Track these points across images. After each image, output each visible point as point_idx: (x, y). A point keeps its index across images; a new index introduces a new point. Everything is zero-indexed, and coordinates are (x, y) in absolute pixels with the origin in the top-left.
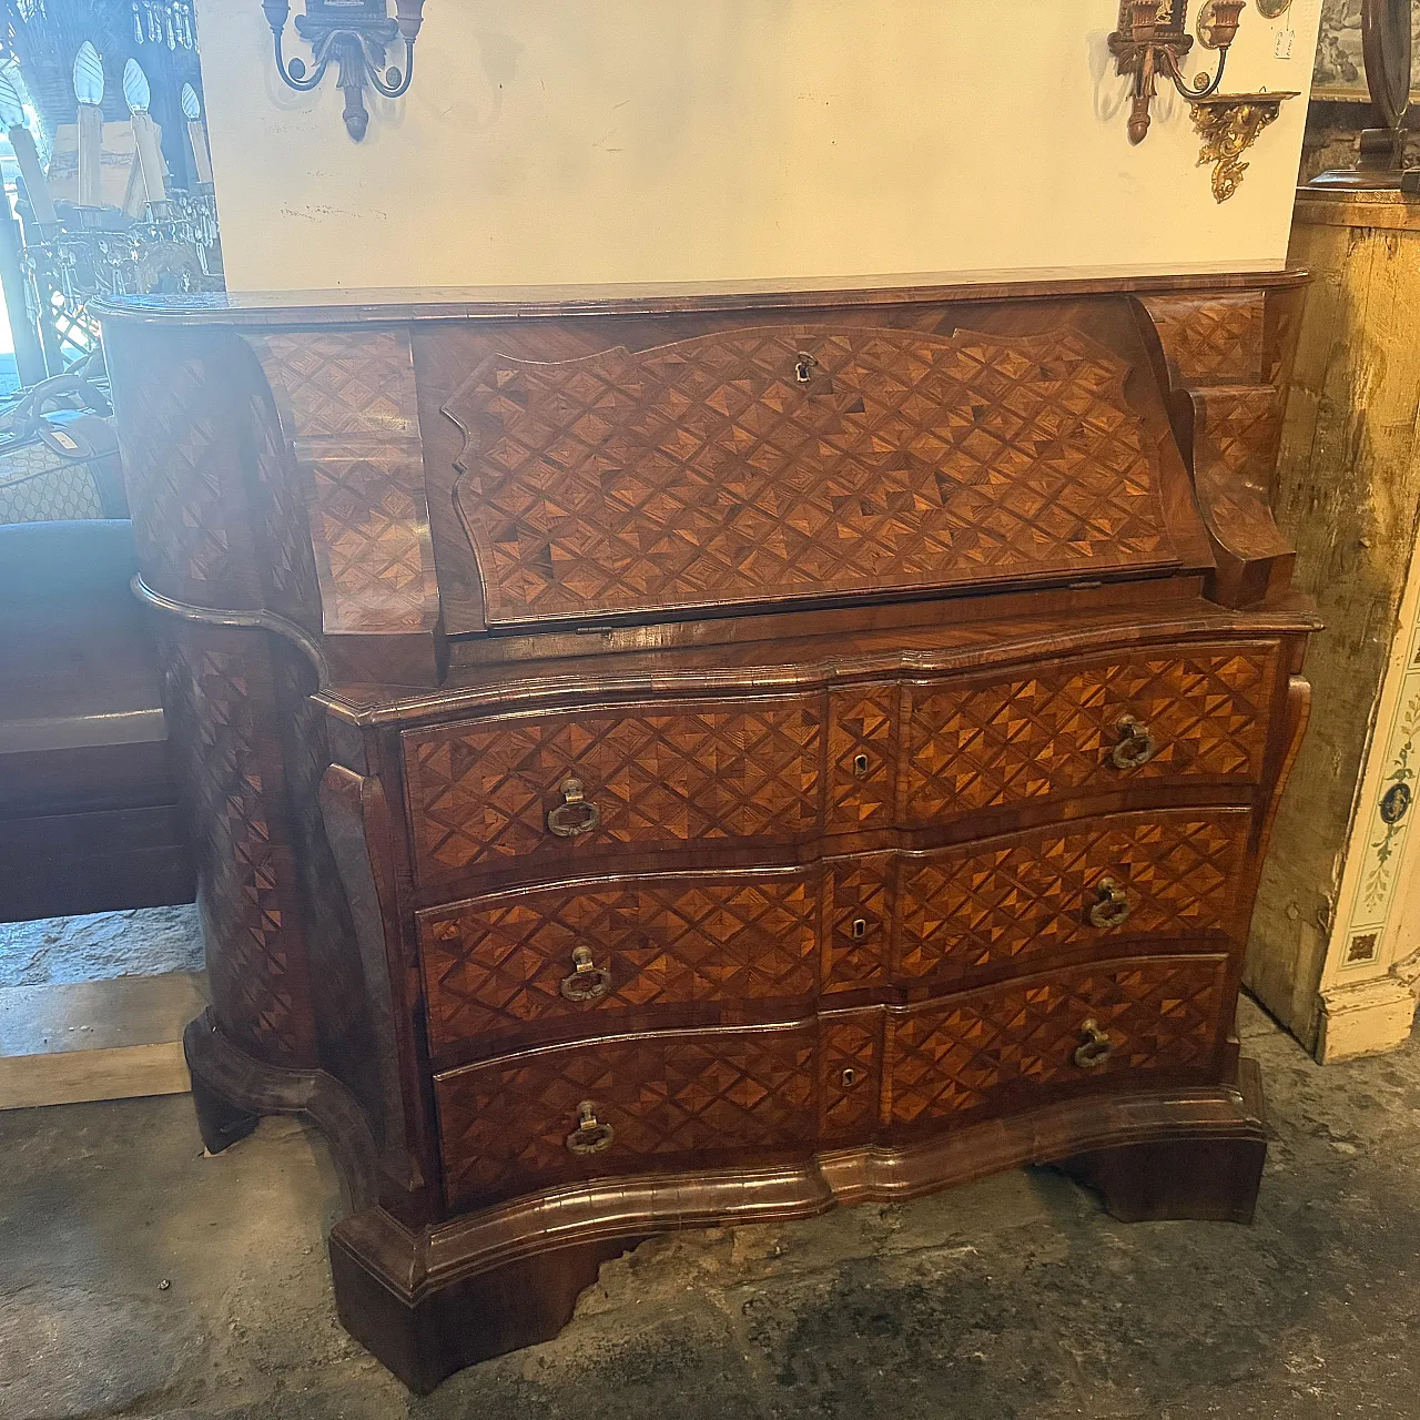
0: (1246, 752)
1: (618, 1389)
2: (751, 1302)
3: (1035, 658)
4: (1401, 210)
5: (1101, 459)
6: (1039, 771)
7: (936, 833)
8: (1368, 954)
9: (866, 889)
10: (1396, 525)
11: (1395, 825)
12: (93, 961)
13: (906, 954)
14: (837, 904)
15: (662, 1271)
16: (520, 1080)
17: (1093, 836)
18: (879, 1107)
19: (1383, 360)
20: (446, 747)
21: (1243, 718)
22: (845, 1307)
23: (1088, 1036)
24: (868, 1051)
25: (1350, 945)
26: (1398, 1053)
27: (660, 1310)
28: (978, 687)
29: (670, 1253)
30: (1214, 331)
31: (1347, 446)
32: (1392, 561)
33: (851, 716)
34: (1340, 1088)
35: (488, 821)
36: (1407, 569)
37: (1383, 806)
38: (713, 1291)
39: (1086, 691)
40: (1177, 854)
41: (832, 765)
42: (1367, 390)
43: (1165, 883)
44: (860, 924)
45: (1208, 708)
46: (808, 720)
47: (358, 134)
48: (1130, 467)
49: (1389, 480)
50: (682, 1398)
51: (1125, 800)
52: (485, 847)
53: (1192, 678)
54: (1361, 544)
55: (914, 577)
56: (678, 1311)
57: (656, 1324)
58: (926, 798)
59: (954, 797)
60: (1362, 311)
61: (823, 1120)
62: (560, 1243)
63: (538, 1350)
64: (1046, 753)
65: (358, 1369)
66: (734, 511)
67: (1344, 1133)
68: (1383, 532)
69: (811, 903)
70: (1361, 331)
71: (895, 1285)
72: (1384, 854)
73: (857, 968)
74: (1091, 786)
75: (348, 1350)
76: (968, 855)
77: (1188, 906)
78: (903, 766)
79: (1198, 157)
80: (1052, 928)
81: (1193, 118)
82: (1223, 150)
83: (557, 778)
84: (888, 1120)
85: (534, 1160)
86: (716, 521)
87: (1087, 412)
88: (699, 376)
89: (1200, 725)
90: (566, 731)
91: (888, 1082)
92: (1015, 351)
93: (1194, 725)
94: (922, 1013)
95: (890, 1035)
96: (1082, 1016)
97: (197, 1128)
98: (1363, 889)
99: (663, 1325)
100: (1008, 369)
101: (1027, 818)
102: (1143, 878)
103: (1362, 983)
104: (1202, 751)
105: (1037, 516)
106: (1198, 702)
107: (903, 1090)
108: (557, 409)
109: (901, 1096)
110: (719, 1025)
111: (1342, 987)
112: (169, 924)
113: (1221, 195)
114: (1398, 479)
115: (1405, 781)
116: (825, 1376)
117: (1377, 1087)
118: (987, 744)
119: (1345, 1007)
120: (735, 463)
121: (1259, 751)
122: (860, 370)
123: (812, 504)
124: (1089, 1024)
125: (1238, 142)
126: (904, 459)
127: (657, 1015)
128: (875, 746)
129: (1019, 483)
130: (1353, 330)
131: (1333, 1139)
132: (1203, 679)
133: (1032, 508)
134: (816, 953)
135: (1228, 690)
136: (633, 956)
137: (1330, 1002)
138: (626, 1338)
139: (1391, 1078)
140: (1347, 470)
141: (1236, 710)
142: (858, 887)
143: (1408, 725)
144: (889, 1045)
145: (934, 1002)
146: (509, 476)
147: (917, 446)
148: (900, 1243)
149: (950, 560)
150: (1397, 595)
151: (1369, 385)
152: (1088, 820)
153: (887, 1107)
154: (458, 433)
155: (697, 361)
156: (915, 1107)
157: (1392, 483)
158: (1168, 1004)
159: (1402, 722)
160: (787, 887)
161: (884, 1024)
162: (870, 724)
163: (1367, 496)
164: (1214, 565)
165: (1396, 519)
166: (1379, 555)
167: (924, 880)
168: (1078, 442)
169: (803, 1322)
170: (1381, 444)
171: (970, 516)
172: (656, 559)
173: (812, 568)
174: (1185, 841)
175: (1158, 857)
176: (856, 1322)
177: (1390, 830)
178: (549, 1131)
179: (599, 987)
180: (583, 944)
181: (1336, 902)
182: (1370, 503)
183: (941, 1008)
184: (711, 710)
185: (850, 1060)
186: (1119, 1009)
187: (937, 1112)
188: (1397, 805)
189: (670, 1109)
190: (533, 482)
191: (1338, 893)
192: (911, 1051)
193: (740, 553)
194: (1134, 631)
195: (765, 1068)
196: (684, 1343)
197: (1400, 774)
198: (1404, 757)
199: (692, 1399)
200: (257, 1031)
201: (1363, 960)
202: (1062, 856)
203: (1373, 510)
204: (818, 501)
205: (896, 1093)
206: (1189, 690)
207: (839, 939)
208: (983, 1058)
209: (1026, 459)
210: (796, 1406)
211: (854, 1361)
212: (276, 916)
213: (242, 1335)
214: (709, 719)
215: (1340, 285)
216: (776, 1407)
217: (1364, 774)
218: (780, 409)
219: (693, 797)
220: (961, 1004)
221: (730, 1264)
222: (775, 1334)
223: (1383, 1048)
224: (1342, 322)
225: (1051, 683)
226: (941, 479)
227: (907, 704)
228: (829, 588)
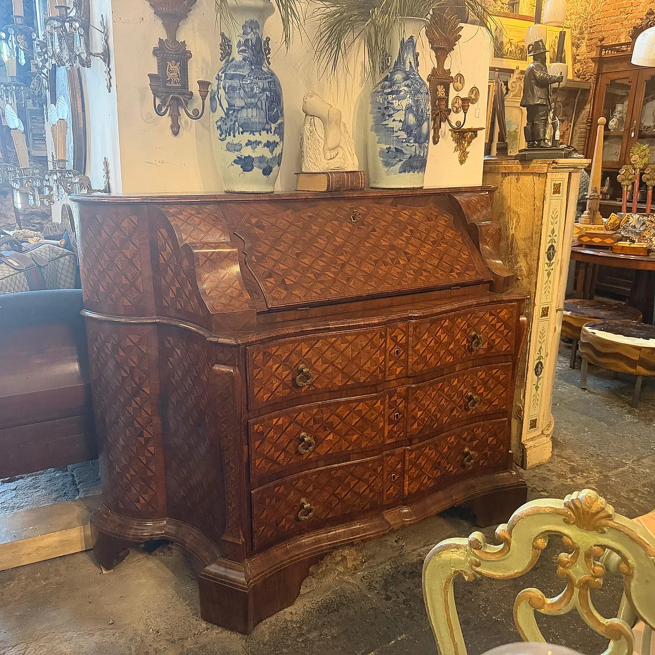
0: (509, 342)
1: (326, 616)
2: (363, 577)
3: (446, 312)
4: (520, 166)
5: (453, 246)
6: (450, 353)
7: (420, 378)
8: (535, 426)
9: (399, 401)
10: (530, 270)
11: (539, 377)
12: (6, 509)
13: (412, 425)
14: (390, 407)
15: (324, 574)
16: (280, 491)
17: (465, 377)
18: (403, 488)
19: (518, 216)
20: (261, 353)
21: (508, 331)
22: (399, 572)
23: (467, 454)
24: (399, 466)
25: (530, 423)
26: (548, 463)
27: (330, 587)
28: (432, 322)
29: (324, 568)
30: (477, 204)
31: (508, 246)
32: (530, 283)
33: (393, 335)
34: (535, 476)
35: (274, 382)
36: (536, 285)
37: (535, 370)
38: (346, 578)
39: (462, 323)
40: (490, 381)
41: (388, 354)
42: (514, 227)
43: (487, 393)
44: (397, 414)
45: (497, 328)
46: (381, 336)
47: (176, 134)
48: (461, 249)
49: (526, 256)
50: (352, 613)
51: (473, 363)
52: (273, 393)
53: (492, 317)
54: (518, 279)
55: (406, 286)
56: (336, 586)
57: (331, 591)
58: (418, 364)
59: (426, 364)
60: (509, 201)
61: (385, 496)
62: (296, 560)
63: (288, 610)
64: (452, 346)
65: (214, 634)
66: (343, 265)
67: (542, 489)
68: (526, 274)
69: (382, 407)
70: (509, 207)
71: (413, 562)
72: (537, 388)
73: (396, 432)
74: (464, 358)
75: (208, 627)
76: (430, 385)
77: (495, 401)
78: (410, 352)
79: (454, 149)
80: (454, 413)
81: (452, 136)
82: (461, 147)
83: (297, 364)
84: (407, 494)
85: (284, 526)
86: (338, 269)
87: (444, 231)
88: (320, 220)
89: (495, 334)
90: (301, 345)
91: (407, 477)
92: (418, 211)
93: (493, 334)
94: (418, 448)
95: (407, 459)
96: (464, 447)
97: (93, 564)
98: (532, 401)
99: (333, 591)
100: (417, 217)
101: (446, 371)
102: (480, 392)
103: (534, 437)
104: (496, 343)
105: (438, 265)
106: (494, 325)
107: (412, 479)
108: (275, 231)
109: (411, 483)
110: (349, 461)
111: (529, 440)
112: (37, 490)
113: (462, 162)
114: (529, 255)
115: (541, 360)
116: (400, 595)
117: (547, 474)
118: (435, 343)
119: (531, 447)
120: (338, 249)
121: (513, 342)
122: (371, 218)
123: (368, 262)
124: (466, 450)
125: (466, 145)
126: (392, 247)
127: (330, 458)
128: (401, 345)
129: (430, 254)
130: (506, 207)
131: (539, 491)
132: (495, 318)
133: (436, 262)
134: (383, 427)
135: (502, 321)
136: (321, 435)
137: (526, 445)
138: (321, 598)
139: (549, 470)
140: (509, 255)
141: (505, 328)
142: (396, 400)
143: (540, 340)
144: (407, 463)
145: (420, 444)
146: (264, 255)
147: (395, 243)
148: (408, 548)
149: (416, 280)
150: (533, 295)
151: (514, 225)
152: (464, 371)
153: (406, 488)
154: (242, 241)
155: (318, 215)
156: (415, 486)
157: (527, 256)
158: (490, 439)
159: (538, 339)
160: (375, 401)
161: (405, 454)
162: (399, 337)
163: (518, 263)
164: (492, 279)
165: (530, 268)
166: (525, 282)
167: (418, 396)
168: (444, 241)
169: (385, 580)
170: (521, 244)
171: (418, 265)
172: (321, 282)
173: (373, 284)
174: (492, 377)
175: (485, 383)
176: (405, 576)
177: (538, 378)
178: (290, 513)
179: (311, 447)
180: (304, 431)
181: (524, 408)
182: (519, 265)
183: (423, 446)
184: (350, 335)
185: (394, 471)
186: (475, 443)
187: (423, 489)
188: (539, 370)
189: (333, 498)
190: (273, 257)
191: (524, 404)
192: (414, 463)
193: (348, 280)
194: (474, 302)
195: (366, 476)
196: (344, 596)
197: (539, 358)
198: (540, 352)
199: (356, 612)
200: (138, 505)
201: (534, 429)
202: (456, 385)
203: (521, 267)
204: (369, 261)
205: (410, 482)
206: (491, 322)
207: (391, 422)
208: (436, 466)
209: (430, 246)
210: (396, 606)
211: (410, 588)
212: (152, 449)
213: (158, 632)
214: (349, 338)
215: (499, 193)
216: (388, 608)
217: (528, 359)
218: (349, 231)
219: (343, 369)
220: (429, 444)
221: (347, 568)
222: (377, 586)
223: (544, 461)
224: (502, 205)
225: (452, 320)
226: (406, 253)
227: (411, 329)
228: (380, 290)
